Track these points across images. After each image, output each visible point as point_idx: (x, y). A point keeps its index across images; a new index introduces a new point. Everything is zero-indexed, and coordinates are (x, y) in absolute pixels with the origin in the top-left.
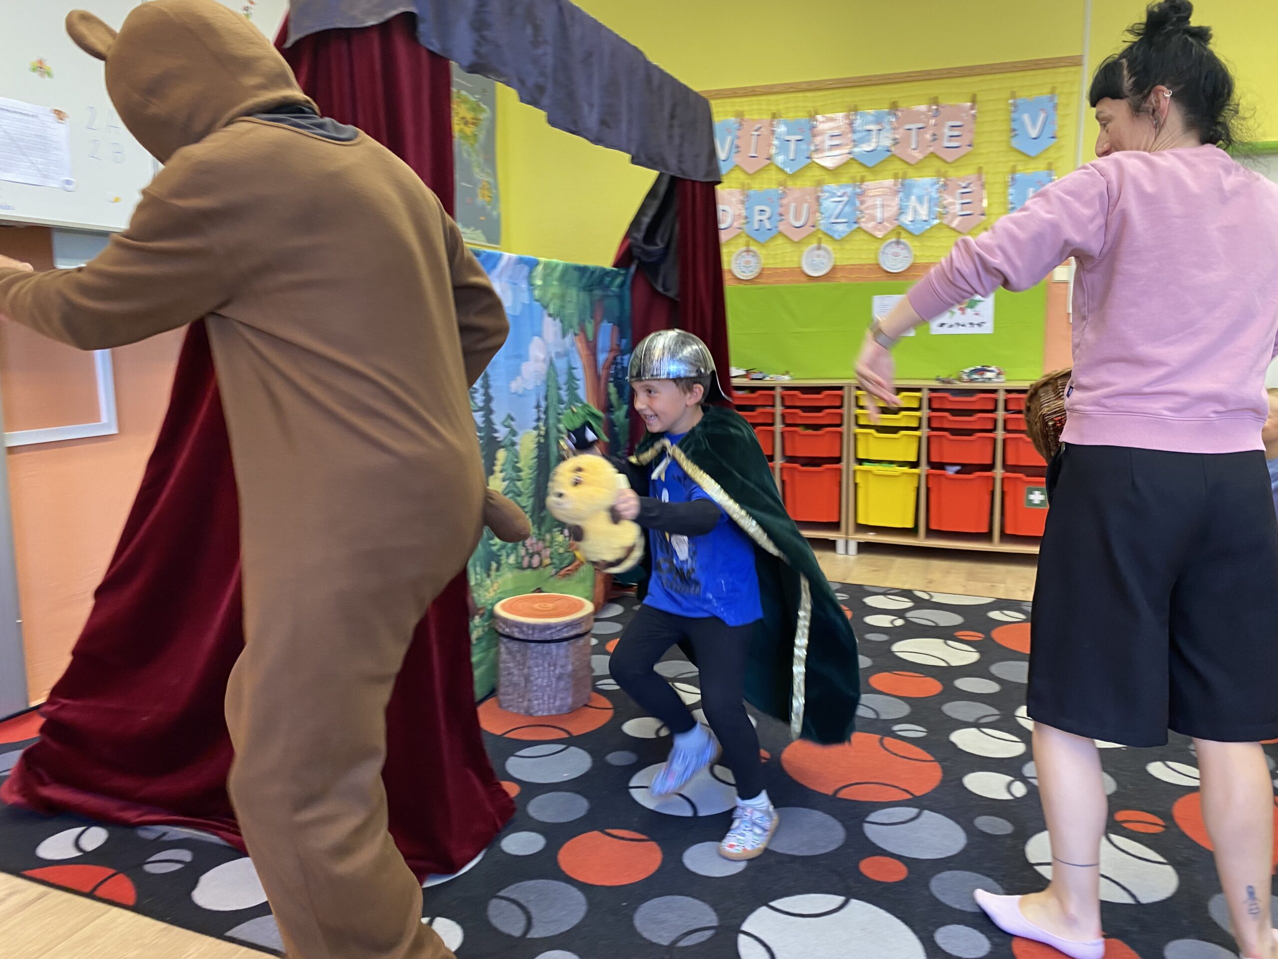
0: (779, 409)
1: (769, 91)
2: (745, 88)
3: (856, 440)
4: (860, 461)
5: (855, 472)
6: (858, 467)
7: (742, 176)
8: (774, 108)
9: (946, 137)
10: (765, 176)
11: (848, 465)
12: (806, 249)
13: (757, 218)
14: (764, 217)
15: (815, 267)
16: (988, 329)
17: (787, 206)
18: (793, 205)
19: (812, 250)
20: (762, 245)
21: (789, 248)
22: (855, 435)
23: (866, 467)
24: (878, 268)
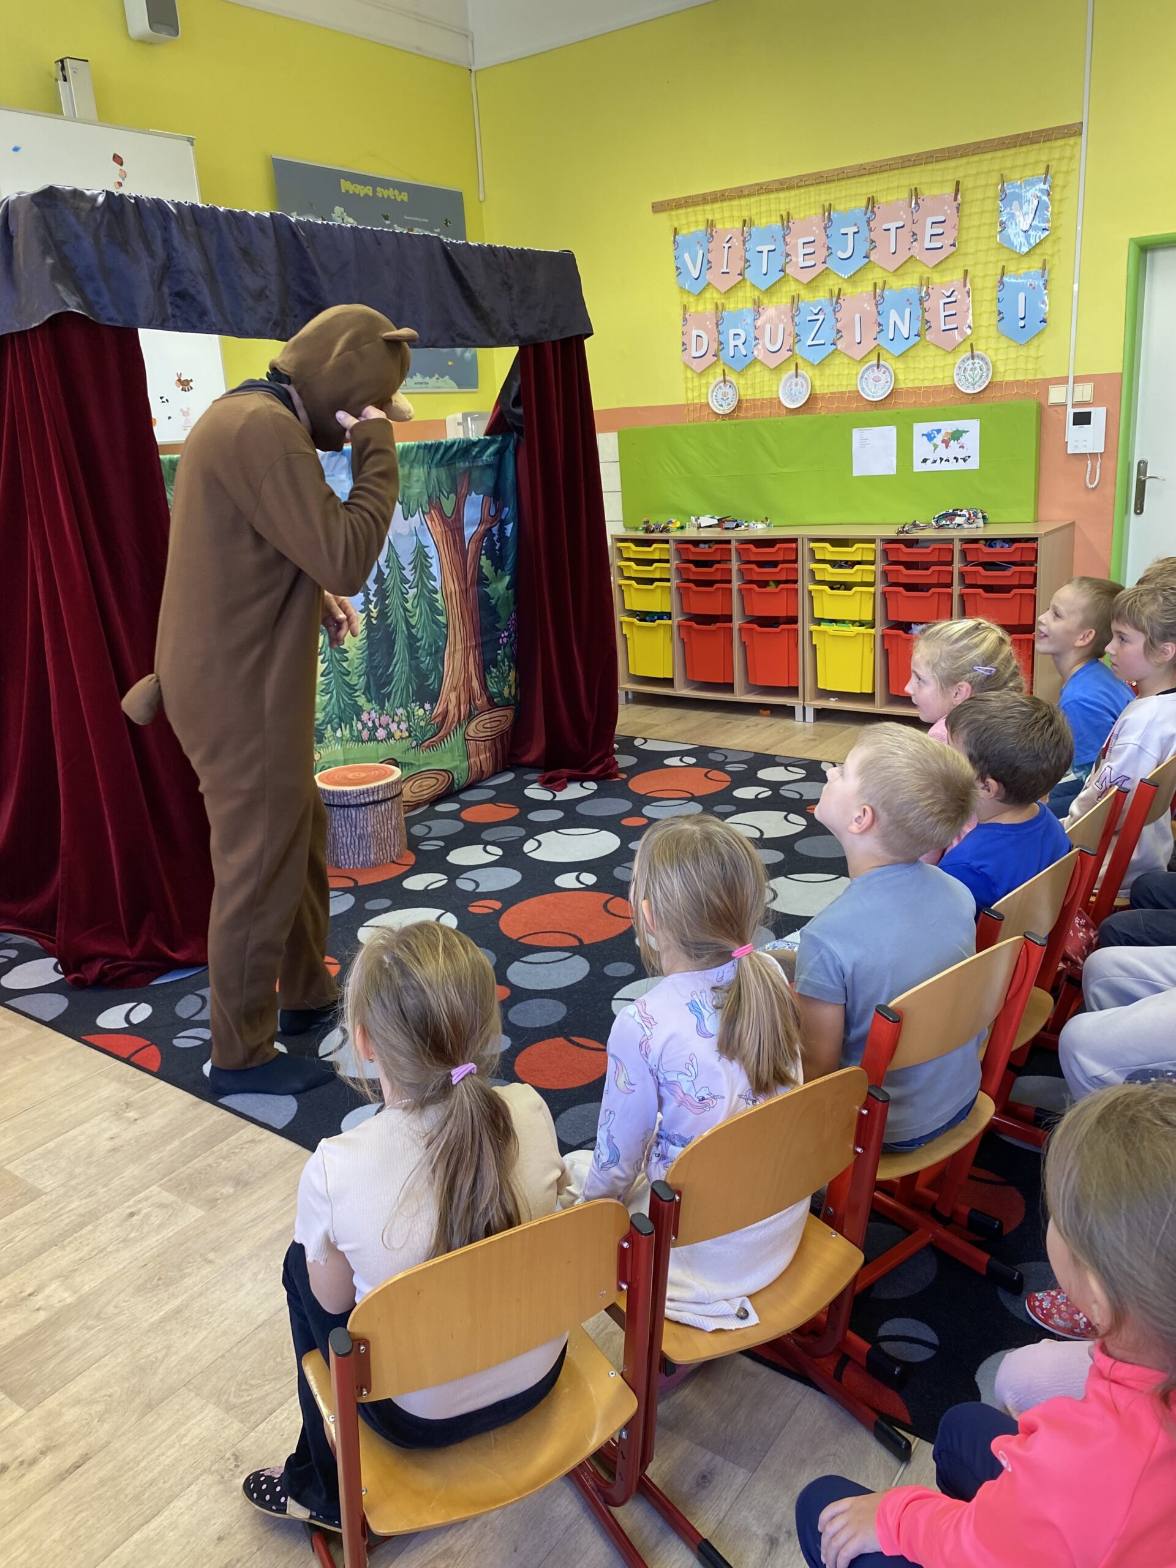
0: (735, 565)
1: (739, 193)
2: (715, 193)
3: (811, 598)
4: (819, 621)
5: (811, 632)
6: (814, 628)
7: (716, 295)
8: (745, 215)
9: (927, 238)
10: (740, 294)
11: (805, 626)
12: (785, 377)
13: (732, 343)
14: (739, 342)
15: (792, 397)
16: (974, 464)
17: (763, 327)
18: (768, 327)
19: (790, 377)
20: (741, 373)
21: (766, 376)
22: (810, 592)
23: (824, 627)
24: (857, 396)
